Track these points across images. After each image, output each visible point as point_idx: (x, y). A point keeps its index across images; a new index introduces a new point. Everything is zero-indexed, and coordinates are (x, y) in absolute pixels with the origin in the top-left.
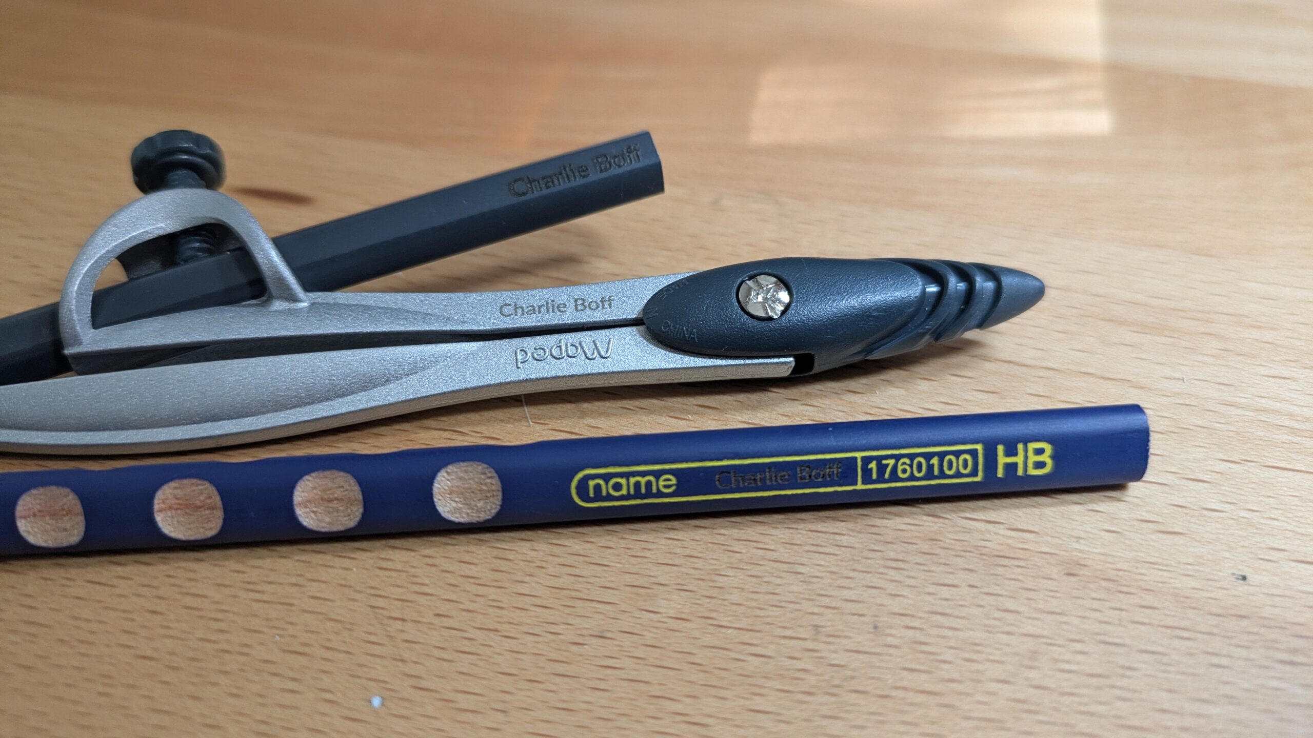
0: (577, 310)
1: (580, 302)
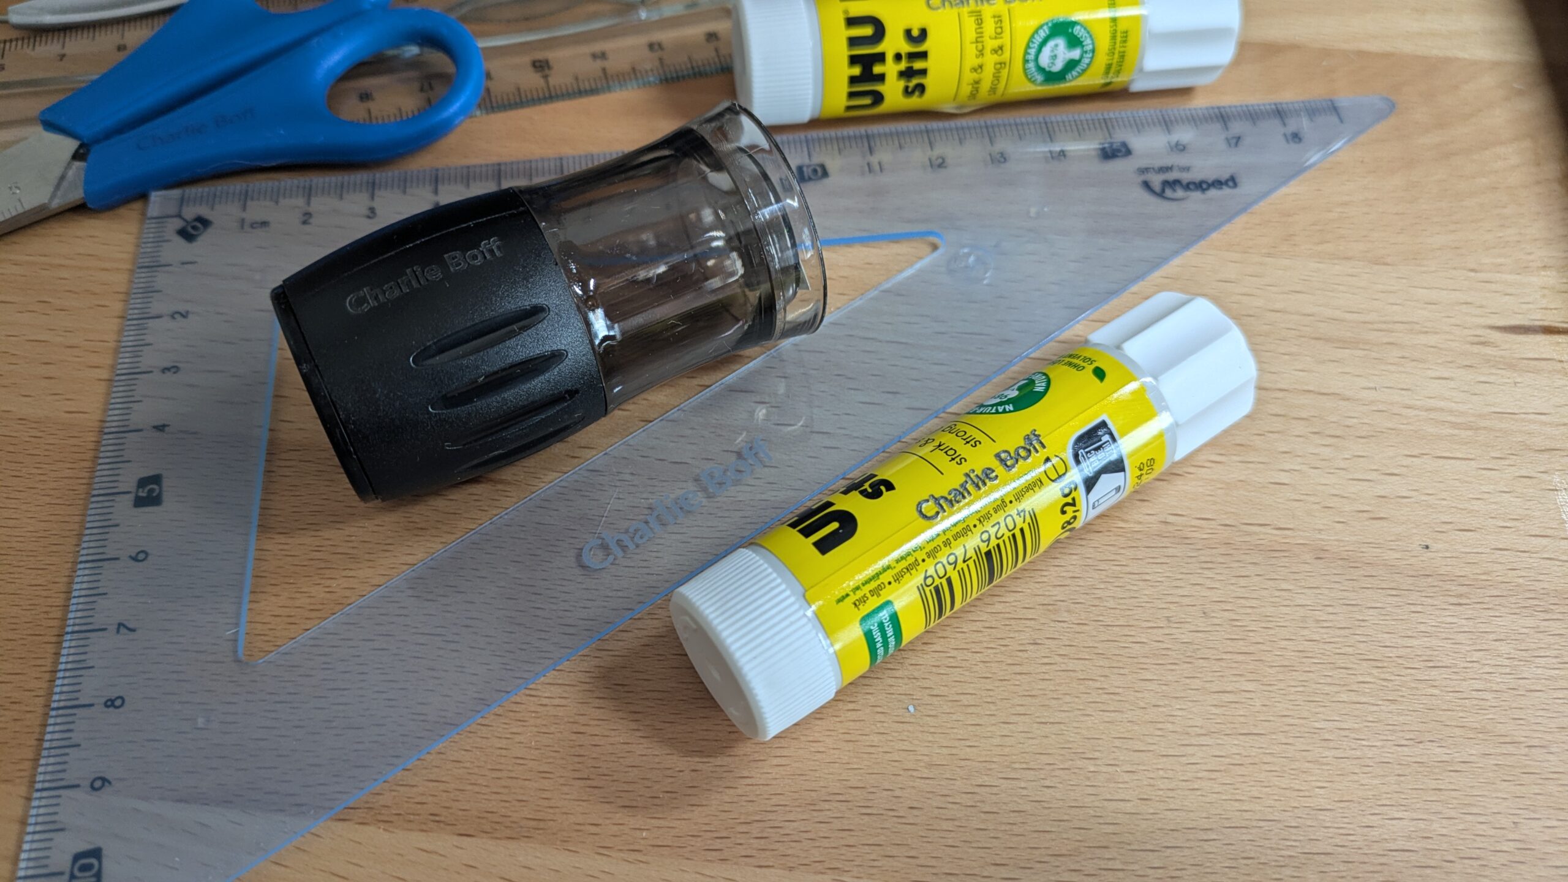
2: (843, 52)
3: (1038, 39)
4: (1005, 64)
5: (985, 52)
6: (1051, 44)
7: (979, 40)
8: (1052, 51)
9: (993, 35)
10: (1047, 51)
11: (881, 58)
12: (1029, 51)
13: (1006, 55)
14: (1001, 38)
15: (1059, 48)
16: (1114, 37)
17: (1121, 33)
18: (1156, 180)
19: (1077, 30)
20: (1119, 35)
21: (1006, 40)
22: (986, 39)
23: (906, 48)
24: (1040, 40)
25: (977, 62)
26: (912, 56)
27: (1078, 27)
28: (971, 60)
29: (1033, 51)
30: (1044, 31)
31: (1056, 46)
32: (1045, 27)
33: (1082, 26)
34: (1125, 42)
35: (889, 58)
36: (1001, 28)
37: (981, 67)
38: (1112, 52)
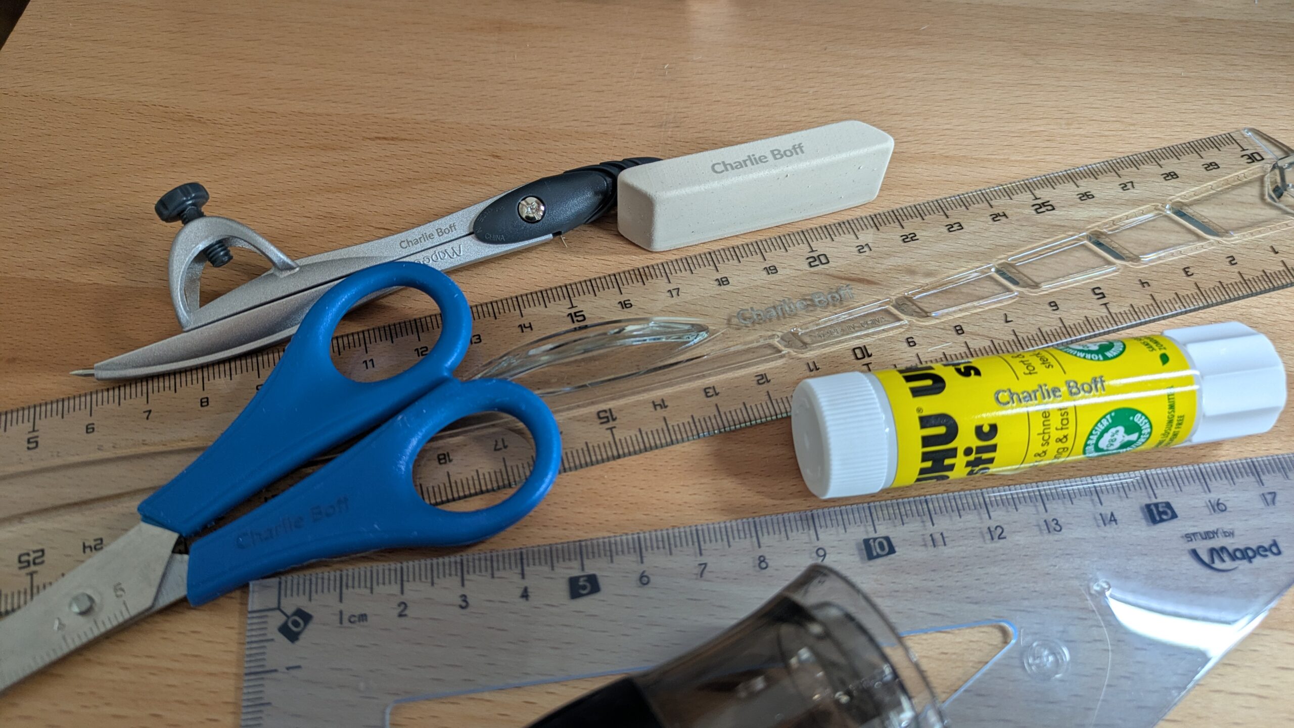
0: (439, 236)
1: (439, 231)
2: (918, 450)
3: (1101, 427)
4: (1068, 449)
5: (1050, 441)
6: (1113, 430)
7: (1046, 431)
8: (1113, 436)
9: (1060, 426)
10: (1107, 436)
11: (953, 453)
12: (1091, 437)
13: (1069, 444)
14: (1067, 428)
15: (1119, 433)
16: (1170, 422)
17: (1178, 417)
18: (1202, 547)
19: (1137, 419)
20: (1175, 419)
21: (1070, 432)
22: (1052, 430)
23: (975, 443)
24: (1103, 428)
25: (1040, 450)
26: (980, 450)
27: (1139, 415)
28: (1036, 447)
29: (1094, 438)
30: (1108, 421)
31: (1117, 431)
32: (1108, 417)
33: (1143, 414)
34: (1180, 424)
35: (960, 452)
36: (1067, 419)
37: (1045, 452)
38: (1166, 434)
